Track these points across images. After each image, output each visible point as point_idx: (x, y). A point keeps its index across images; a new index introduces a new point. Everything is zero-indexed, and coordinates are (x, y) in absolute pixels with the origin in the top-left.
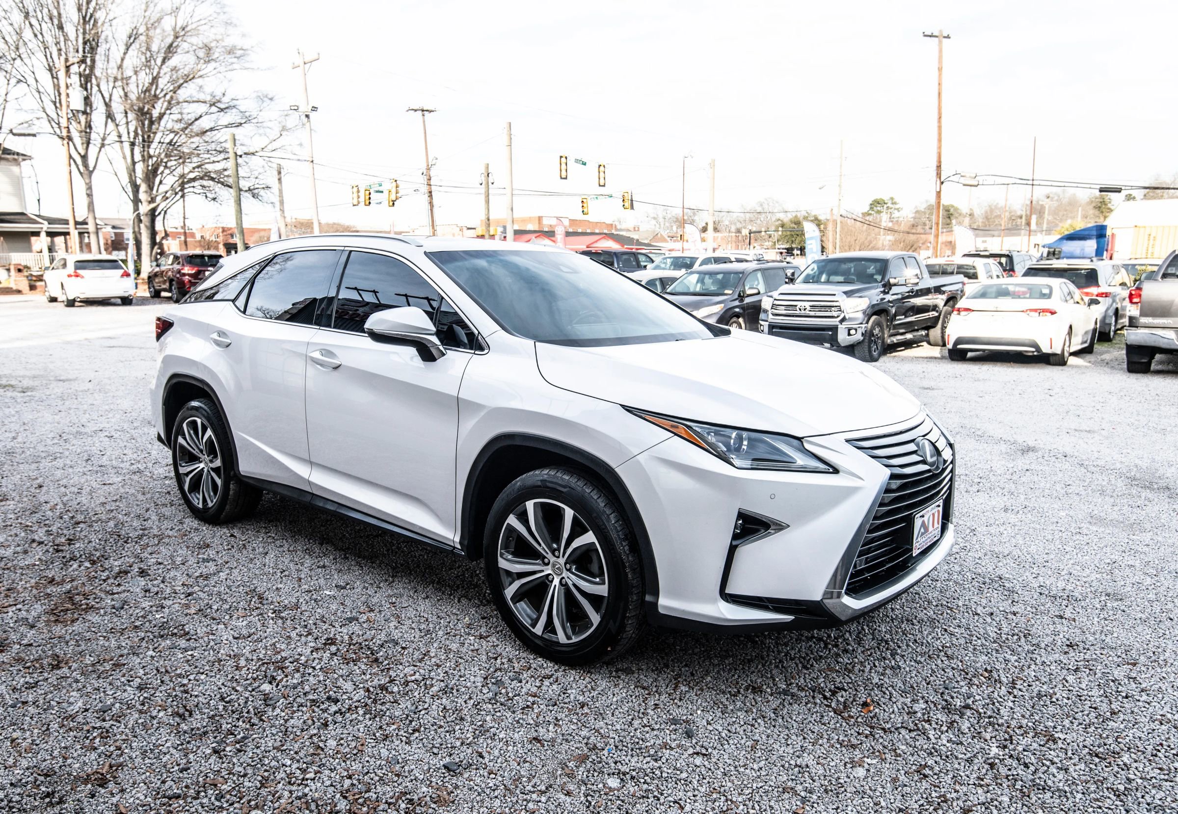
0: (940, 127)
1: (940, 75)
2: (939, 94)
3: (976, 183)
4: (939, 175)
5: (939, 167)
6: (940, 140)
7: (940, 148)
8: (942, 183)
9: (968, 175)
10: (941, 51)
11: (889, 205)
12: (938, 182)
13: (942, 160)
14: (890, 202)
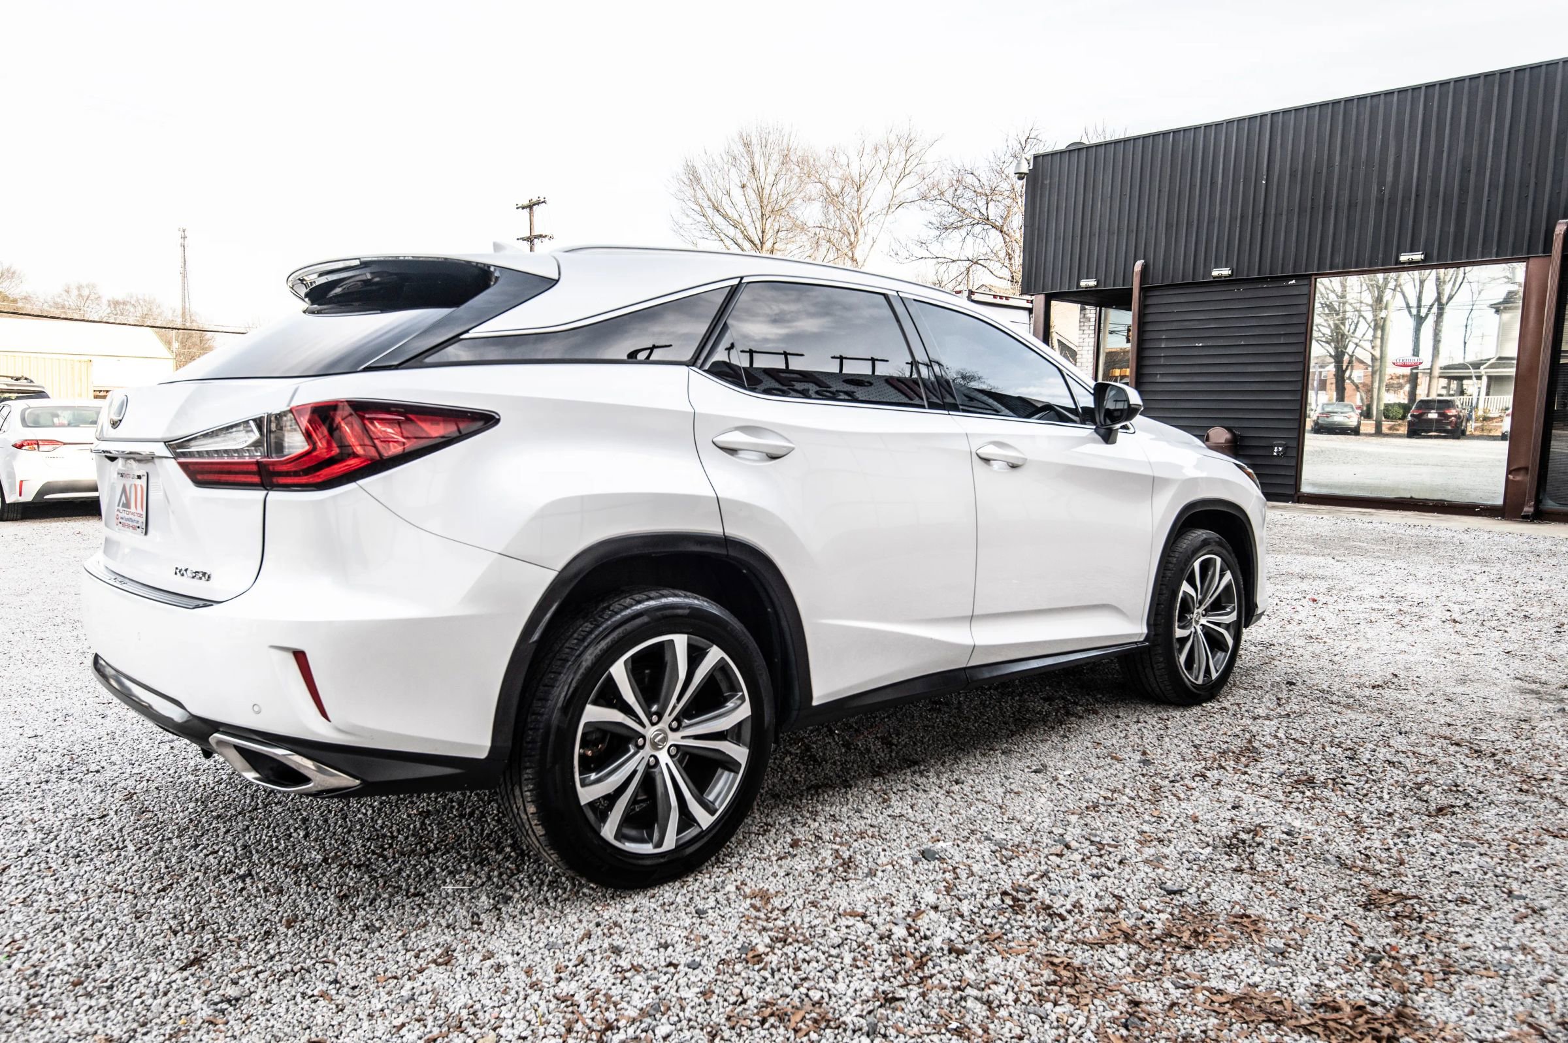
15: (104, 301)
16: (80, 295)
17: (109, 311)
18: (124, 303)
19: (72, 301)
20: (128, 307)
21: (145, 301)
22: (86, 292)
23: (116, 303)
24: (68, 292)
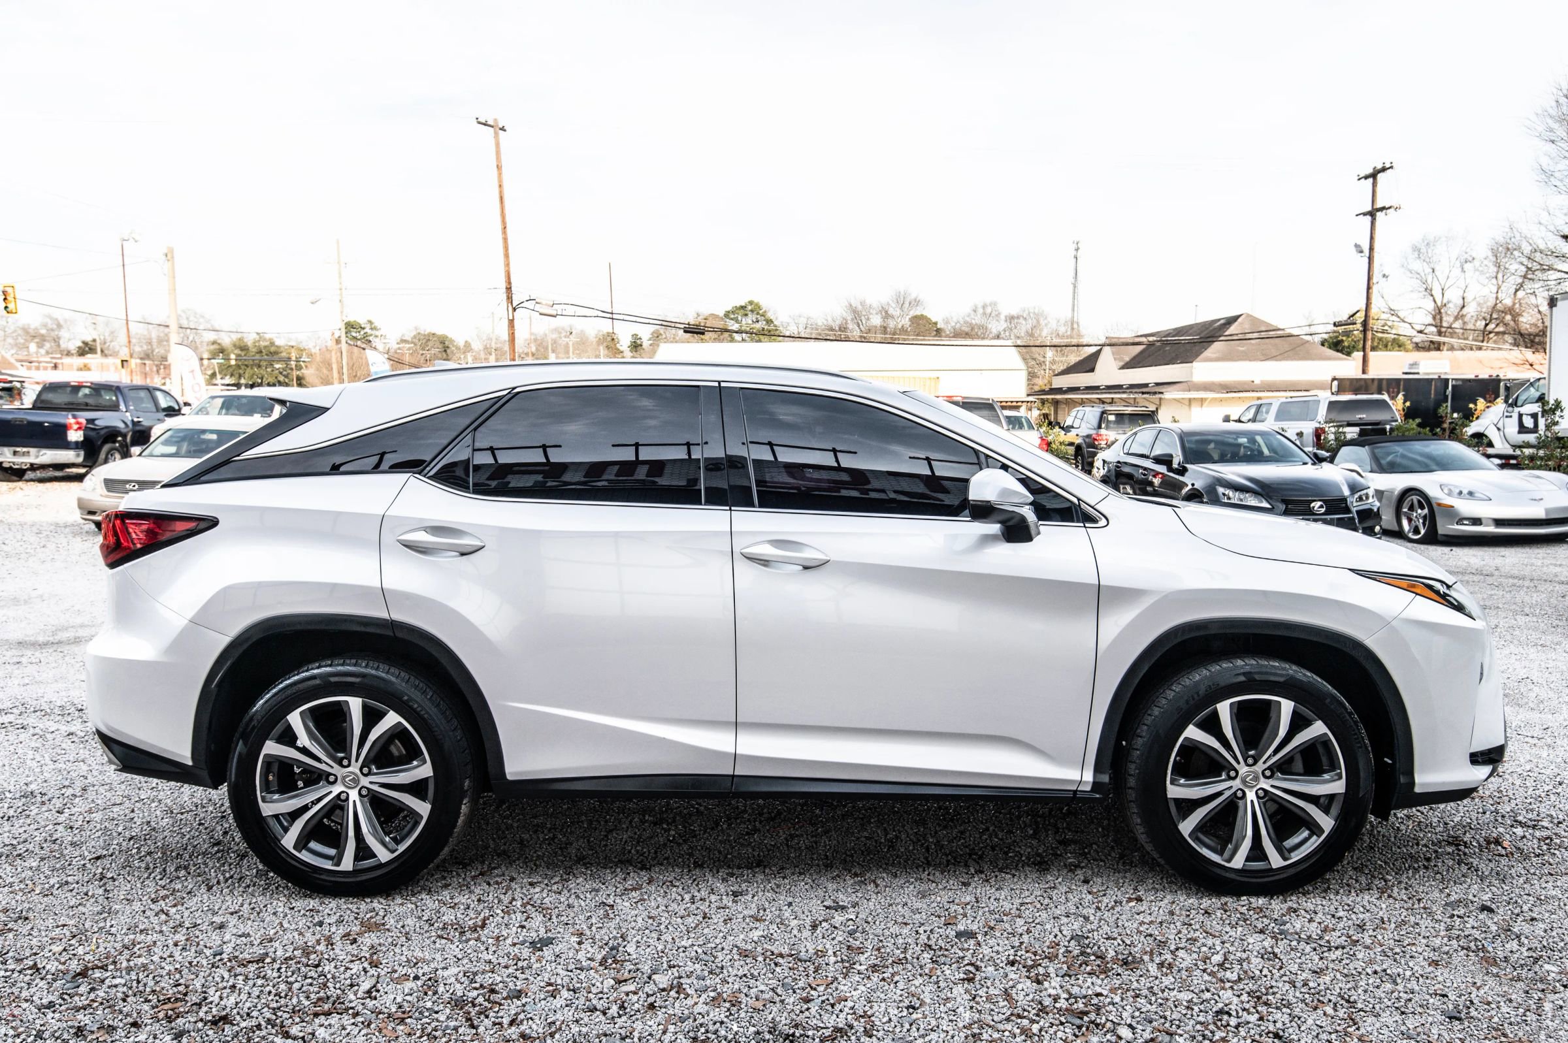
0: (505, 240)
1: (500, 174)
2: (501, 198)
3: (554, 313)
4: (510, 298)
5: (509, 289)
6: (507, 256)
7: (507, 265)
8: (514, 309)
9: (544, 302)
10: (498, 145)
11: (367, 330)
12: (510, 309)
13: (512, 280)
14: (368, 327)
15: (1002, 317)
16: (984, 314)
17: (1005, 325)
18: (1018, 318)
19: (977, 320)
20: (1021, 320)
21: (1034, 313)
22: (989, 310)
23: (1012, 318)
24: (975, 311)
